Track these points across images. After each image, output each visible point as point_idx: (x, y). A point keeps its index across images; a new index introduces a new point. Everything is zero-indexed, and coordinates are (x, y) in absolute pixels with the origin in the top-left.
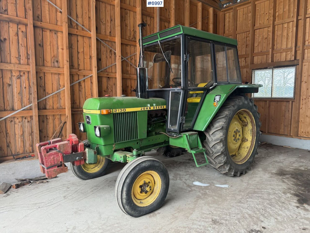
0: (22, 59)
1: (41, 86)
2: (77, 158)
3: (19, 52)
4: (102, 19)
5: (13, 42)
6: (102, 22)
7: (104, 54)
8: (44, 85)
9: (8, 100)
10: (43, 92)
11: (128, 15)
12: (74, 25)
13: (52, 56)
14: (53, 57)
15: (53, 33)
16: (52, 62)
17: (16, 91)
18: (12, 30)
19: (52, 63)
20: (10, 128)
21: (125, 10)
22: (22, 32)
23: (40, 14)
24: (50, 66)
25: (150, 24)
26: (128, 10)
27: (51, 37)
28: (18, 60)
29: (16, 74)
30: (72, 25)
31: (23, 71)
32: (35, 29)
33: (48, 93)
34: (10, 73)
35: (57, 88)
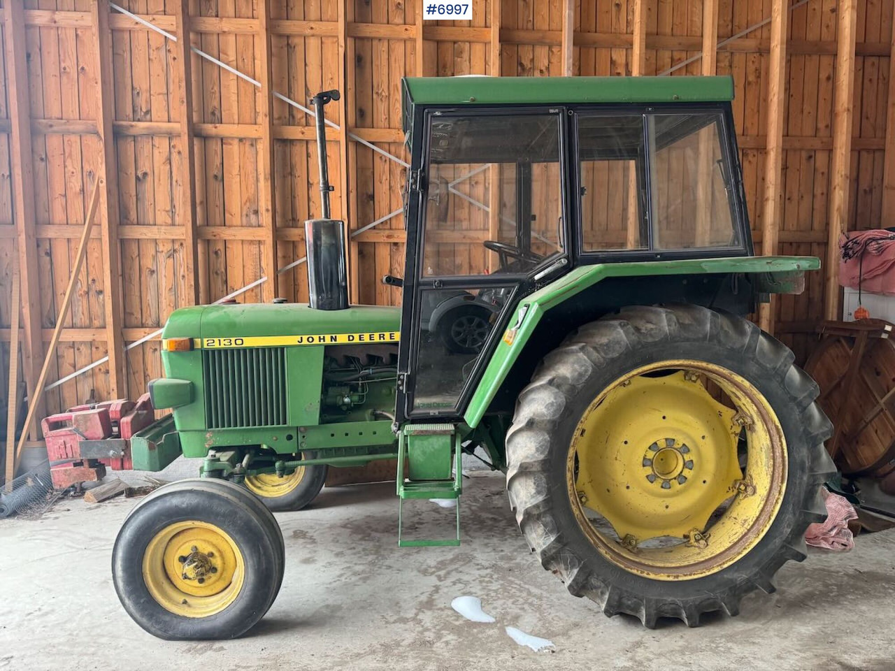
0: (177, 213)
1: (217, 273)
2: (111, 452)
3: (172, 201)
4: (378, 86)
5: (161, 178)
6: (380, 92)
7: (383, 181)
8: (223, 270)
9: (149, 305)
10: (223, 286)
11: (466, 56)
12: (299, 116)
13: (244, 200)
14: (247, 201)
15: (248, 143)
16: (244, 213)
17: (165, 284)
18: (160, 152)
19: (244, 218)
20: (152, 366)
21: (455, 42)
22: (179, 153)
23: (218, 107)
24: (239, 223)
25: (548, 69)
26: (464, 42)
27: (242, 153)
28: (169, 216)
29: (165, 248)
30: (293, 117)
31: (180, 240)
32: (206, 143)
33: (233, 289)
34: (153, 245)
35: (255, 276)
